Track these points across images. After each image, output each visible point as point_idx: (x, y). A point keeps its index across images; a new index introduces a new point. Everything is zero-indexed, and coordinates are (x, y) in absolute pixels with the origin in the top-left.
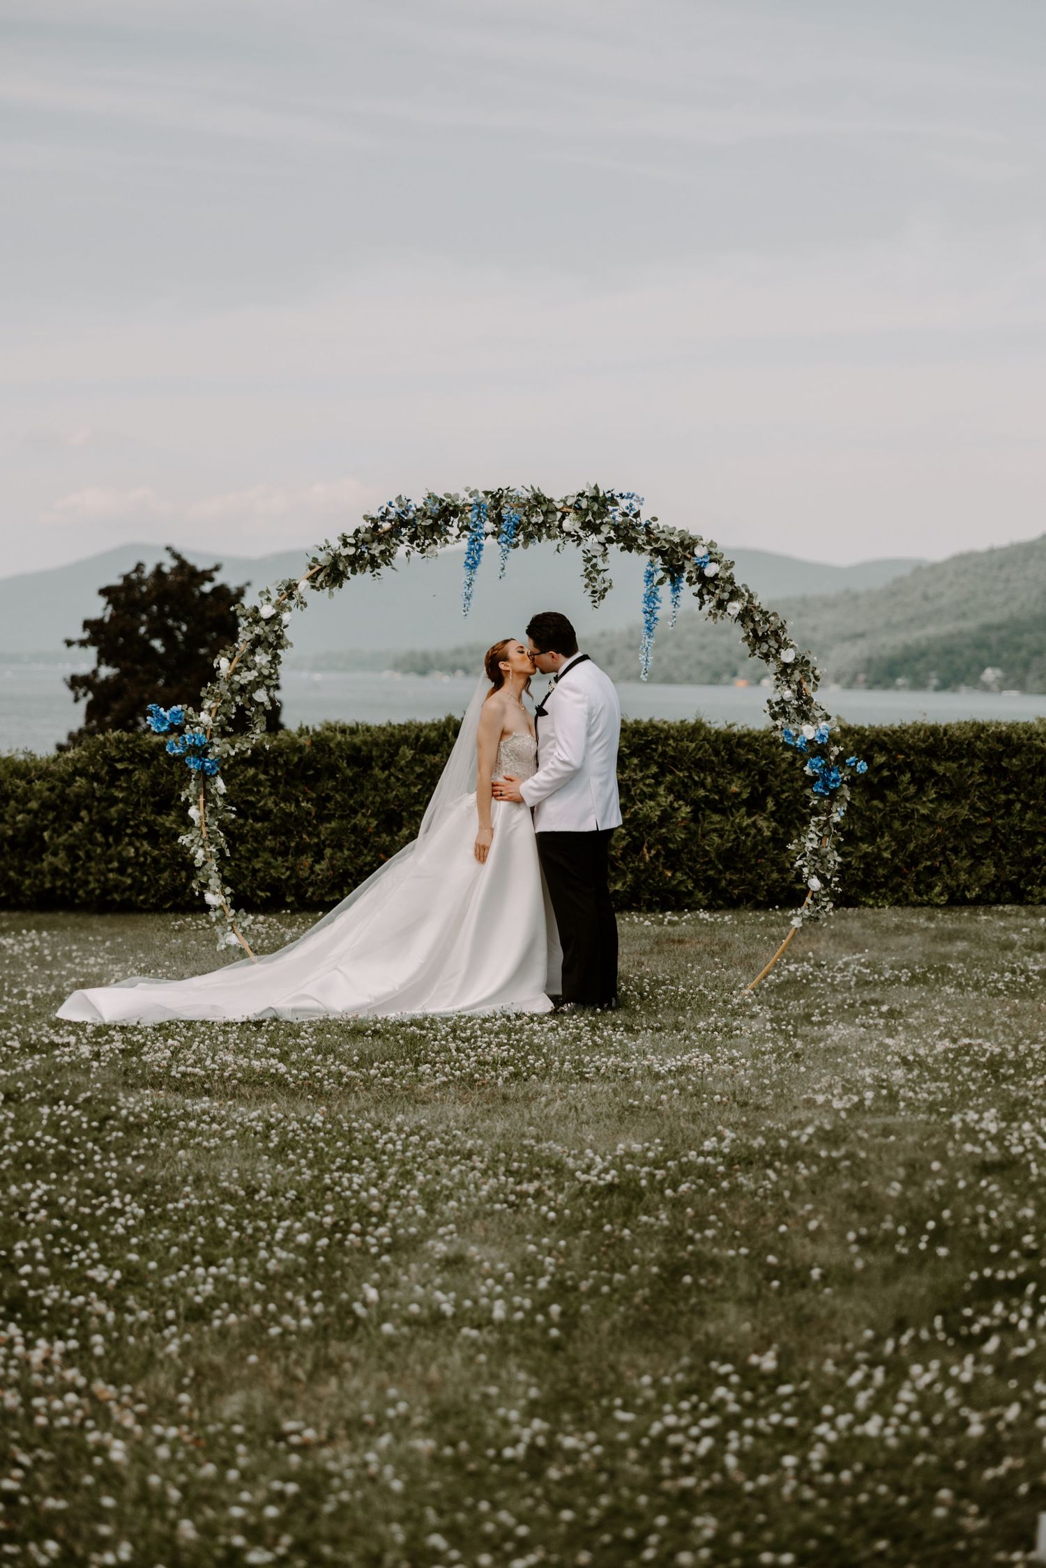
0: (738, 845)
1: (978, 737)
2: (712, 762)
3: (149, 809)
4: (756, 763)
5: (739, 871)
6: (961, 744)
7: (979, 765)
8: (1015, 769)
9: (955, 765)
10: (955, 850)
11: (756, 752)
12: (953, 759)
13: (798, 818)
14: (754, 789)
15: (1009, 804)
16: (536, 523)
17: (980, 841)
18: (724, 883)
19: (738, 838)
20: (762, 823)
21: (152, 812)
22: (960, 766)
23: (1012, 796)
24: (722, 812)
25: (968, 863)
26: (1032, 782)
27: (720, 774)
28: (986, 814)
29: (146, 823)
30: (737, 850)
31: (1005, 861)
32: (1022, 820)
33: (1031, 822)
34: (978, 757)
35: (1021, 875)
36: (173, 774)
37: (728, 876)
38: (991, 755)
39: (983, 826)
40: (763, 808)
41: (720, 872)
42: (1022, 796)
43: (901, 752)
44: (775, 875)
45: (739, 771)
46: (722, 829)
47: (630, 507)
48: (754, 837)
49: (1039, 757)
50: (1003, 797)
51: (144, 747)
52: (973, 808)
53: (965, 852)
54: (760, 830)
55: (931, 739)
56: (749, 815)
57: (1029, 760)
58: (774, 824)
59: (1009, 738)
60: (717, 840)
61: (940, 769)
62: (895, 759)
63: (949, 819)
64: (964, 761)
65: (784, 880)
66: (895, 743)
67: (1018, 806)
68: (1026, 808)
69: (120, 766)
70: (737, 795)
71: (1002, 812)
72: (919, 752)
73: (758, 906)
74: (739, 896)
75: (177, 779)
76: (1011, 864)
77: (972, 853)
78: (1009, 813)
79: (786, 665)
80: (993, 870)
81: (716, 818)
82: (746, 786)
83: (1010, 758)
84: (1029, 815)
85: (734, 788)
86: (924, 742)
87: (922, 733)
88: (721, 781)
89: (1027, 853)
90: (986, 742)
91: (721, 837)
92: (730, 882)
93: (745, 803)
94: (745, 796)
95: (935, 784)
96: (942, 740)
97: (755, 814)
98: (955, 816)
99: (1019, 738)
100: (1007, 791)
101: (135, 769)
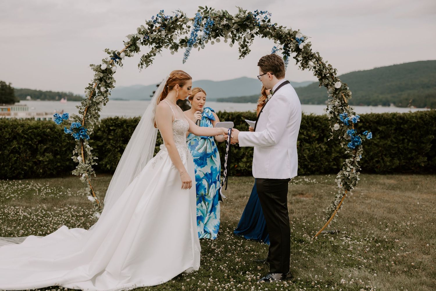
0: (315, 153)
1: (393, 118)
2: (306, 126)
3: (121, 142)
4: (321, 126)
5: (315, 162)
6: (388, 120)
7: (394, 127)
8: (406, 128)
9: (385, 127)
10: (385, 155)
11: (320, 123)
12: (385, 125)
13: (334, 145)
14: (320, 135)
15: (403, 139)
16: (223, 25)
17: (393, 152)
18: (310, 166)
19: (314, 151)
20: (323, 146)
21: (122, 143)
22: (387, 127)
23: (404, 137)
24: (310, 143)
25: (389, 159)
26: (411, 132)
27: (309, 130)
28: (396, 143)
29: (120, 147)
30: (315, 155)
31: (402, 158)
32: (408, 145)
33: (411, 146)
34: (393, 124)
35: (406, 163)
36: (128, 130)
37: (311, 164)
38: (397, 123)
39: (395, 147)
40: (323, 141)
41: (309, 162)
42: (408, 137)
43: (368, 122)
44: (327, 163)
45: (315, 129)
46: (309, 148)
47: (266, 18)
48: (320, 151)
49: (414, 124)
50: (401, 137)
51: (119, 122)
52: (392, 141)
53: (388, 156)
54: (322, 149)
55: (378, 119)
56: (318, 143)
57: (411, 125)
58: (327, 147)
59: (404, 118)
60: (308, 152)
61: (380, 128)
62: (366, 125)
63: (384, 145)
64: (389, 126)
65: (329, 165)
66: (366, 120)
67: (406, 140)
68: (409, 141)
69: (111, 128)
70: (315, 137)
71: (401, 142)
72: (374, 122)
73: (321, 173)
74: (315, 170)
75: (130, 132)
76: (404, 160)
77: (390, 156)
78: (403, 143)
79: (336, 89)
80: (398, 162)
81: (307, 145)
82: (317, 134)
83: (404, 124)
84: (410, 144)
85: (314, 135)
86: (375, 119)
87: (374, 116)
88: (309, 133)
89: (409, 156)
90: (396, 119)
91: (309, 151)
92: (312, 166)
93: (317, 140)
94: (317, 137)
95: (379, 133)
96: (381, 118)
97: (320, 143)
98: (386, 144)
99: (407, 118)
100: (402, 135)
101: (116, 129)
